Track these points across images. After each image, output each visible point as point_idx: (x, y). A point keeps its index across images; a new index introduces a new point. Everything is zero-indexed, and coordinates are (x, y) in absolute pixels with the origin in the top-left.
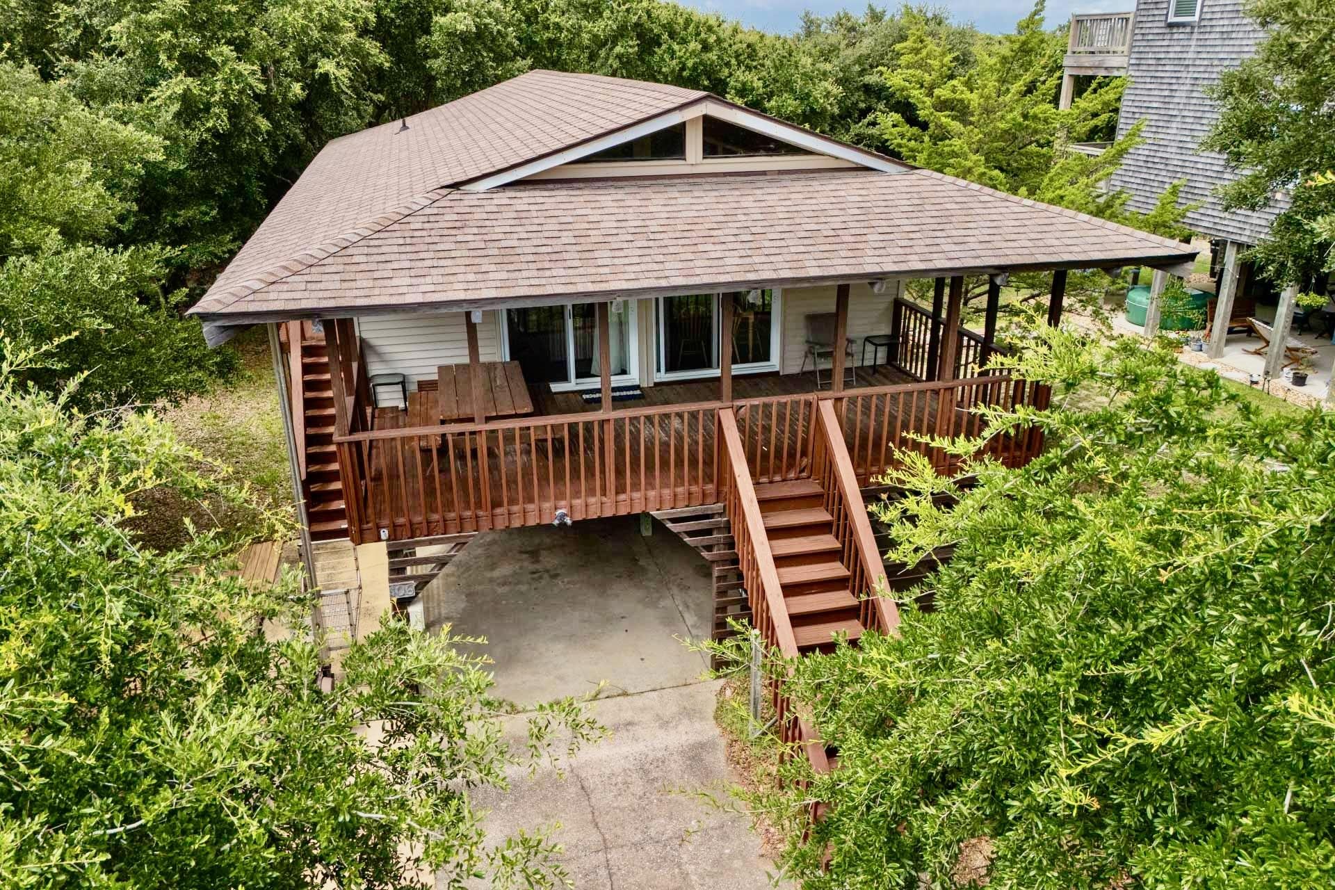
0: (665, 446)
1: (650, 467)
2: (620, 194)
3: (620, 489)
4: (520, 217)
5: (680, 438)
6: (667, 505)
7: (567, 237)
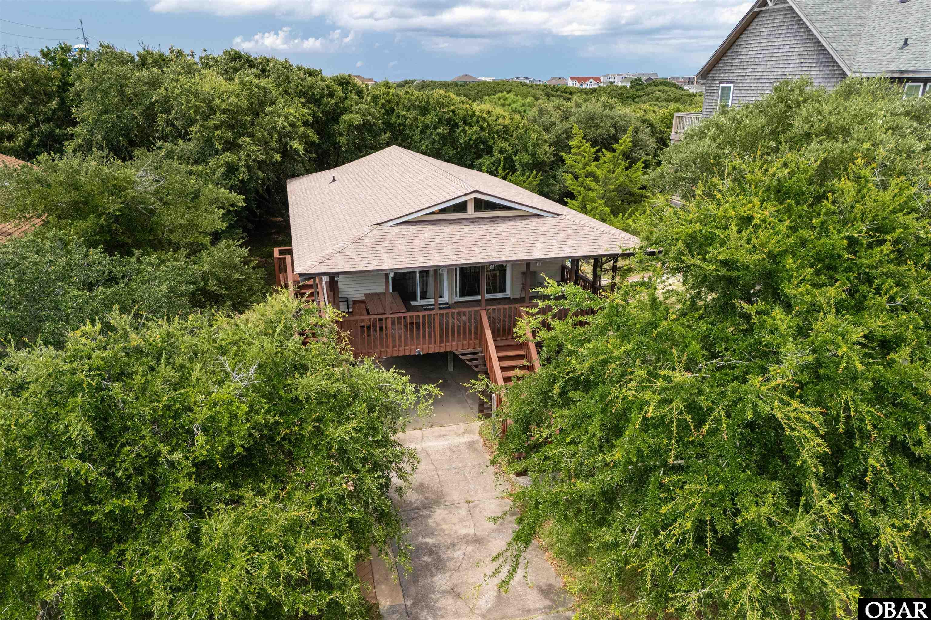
0: (459, 327)
1: (453, 335)
2: (442, 227)
3: (441, 342)
4: (405, 237)
5: (465, 323)
6: (460, 348)
7: (423, 245)
